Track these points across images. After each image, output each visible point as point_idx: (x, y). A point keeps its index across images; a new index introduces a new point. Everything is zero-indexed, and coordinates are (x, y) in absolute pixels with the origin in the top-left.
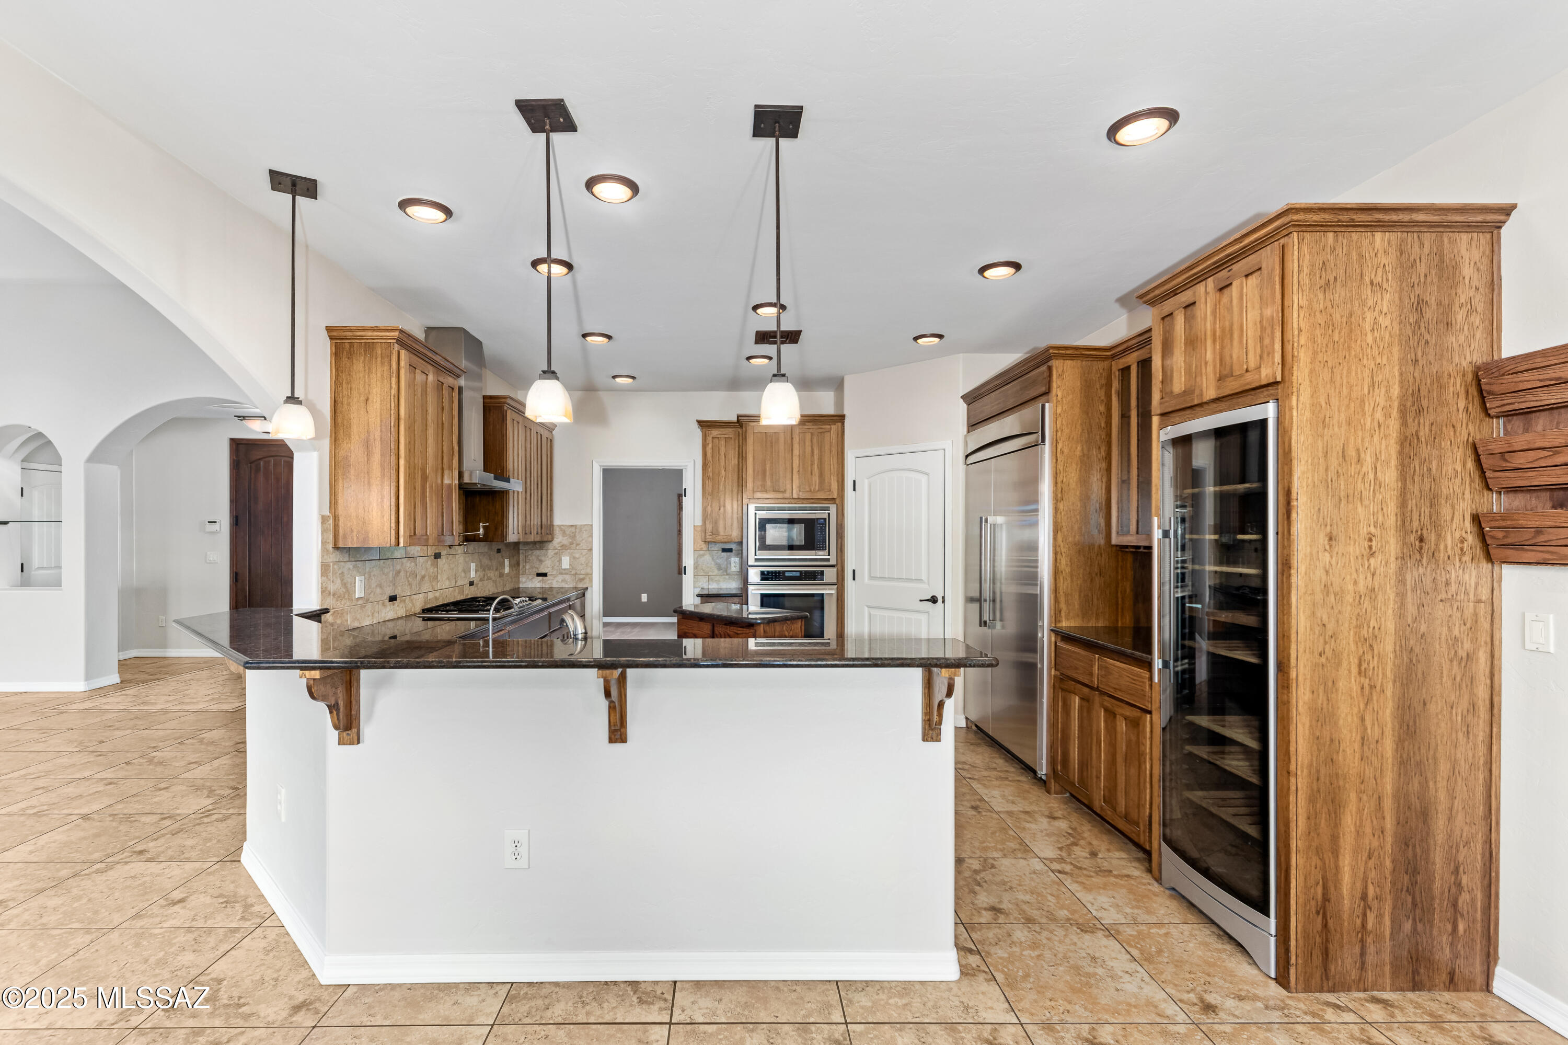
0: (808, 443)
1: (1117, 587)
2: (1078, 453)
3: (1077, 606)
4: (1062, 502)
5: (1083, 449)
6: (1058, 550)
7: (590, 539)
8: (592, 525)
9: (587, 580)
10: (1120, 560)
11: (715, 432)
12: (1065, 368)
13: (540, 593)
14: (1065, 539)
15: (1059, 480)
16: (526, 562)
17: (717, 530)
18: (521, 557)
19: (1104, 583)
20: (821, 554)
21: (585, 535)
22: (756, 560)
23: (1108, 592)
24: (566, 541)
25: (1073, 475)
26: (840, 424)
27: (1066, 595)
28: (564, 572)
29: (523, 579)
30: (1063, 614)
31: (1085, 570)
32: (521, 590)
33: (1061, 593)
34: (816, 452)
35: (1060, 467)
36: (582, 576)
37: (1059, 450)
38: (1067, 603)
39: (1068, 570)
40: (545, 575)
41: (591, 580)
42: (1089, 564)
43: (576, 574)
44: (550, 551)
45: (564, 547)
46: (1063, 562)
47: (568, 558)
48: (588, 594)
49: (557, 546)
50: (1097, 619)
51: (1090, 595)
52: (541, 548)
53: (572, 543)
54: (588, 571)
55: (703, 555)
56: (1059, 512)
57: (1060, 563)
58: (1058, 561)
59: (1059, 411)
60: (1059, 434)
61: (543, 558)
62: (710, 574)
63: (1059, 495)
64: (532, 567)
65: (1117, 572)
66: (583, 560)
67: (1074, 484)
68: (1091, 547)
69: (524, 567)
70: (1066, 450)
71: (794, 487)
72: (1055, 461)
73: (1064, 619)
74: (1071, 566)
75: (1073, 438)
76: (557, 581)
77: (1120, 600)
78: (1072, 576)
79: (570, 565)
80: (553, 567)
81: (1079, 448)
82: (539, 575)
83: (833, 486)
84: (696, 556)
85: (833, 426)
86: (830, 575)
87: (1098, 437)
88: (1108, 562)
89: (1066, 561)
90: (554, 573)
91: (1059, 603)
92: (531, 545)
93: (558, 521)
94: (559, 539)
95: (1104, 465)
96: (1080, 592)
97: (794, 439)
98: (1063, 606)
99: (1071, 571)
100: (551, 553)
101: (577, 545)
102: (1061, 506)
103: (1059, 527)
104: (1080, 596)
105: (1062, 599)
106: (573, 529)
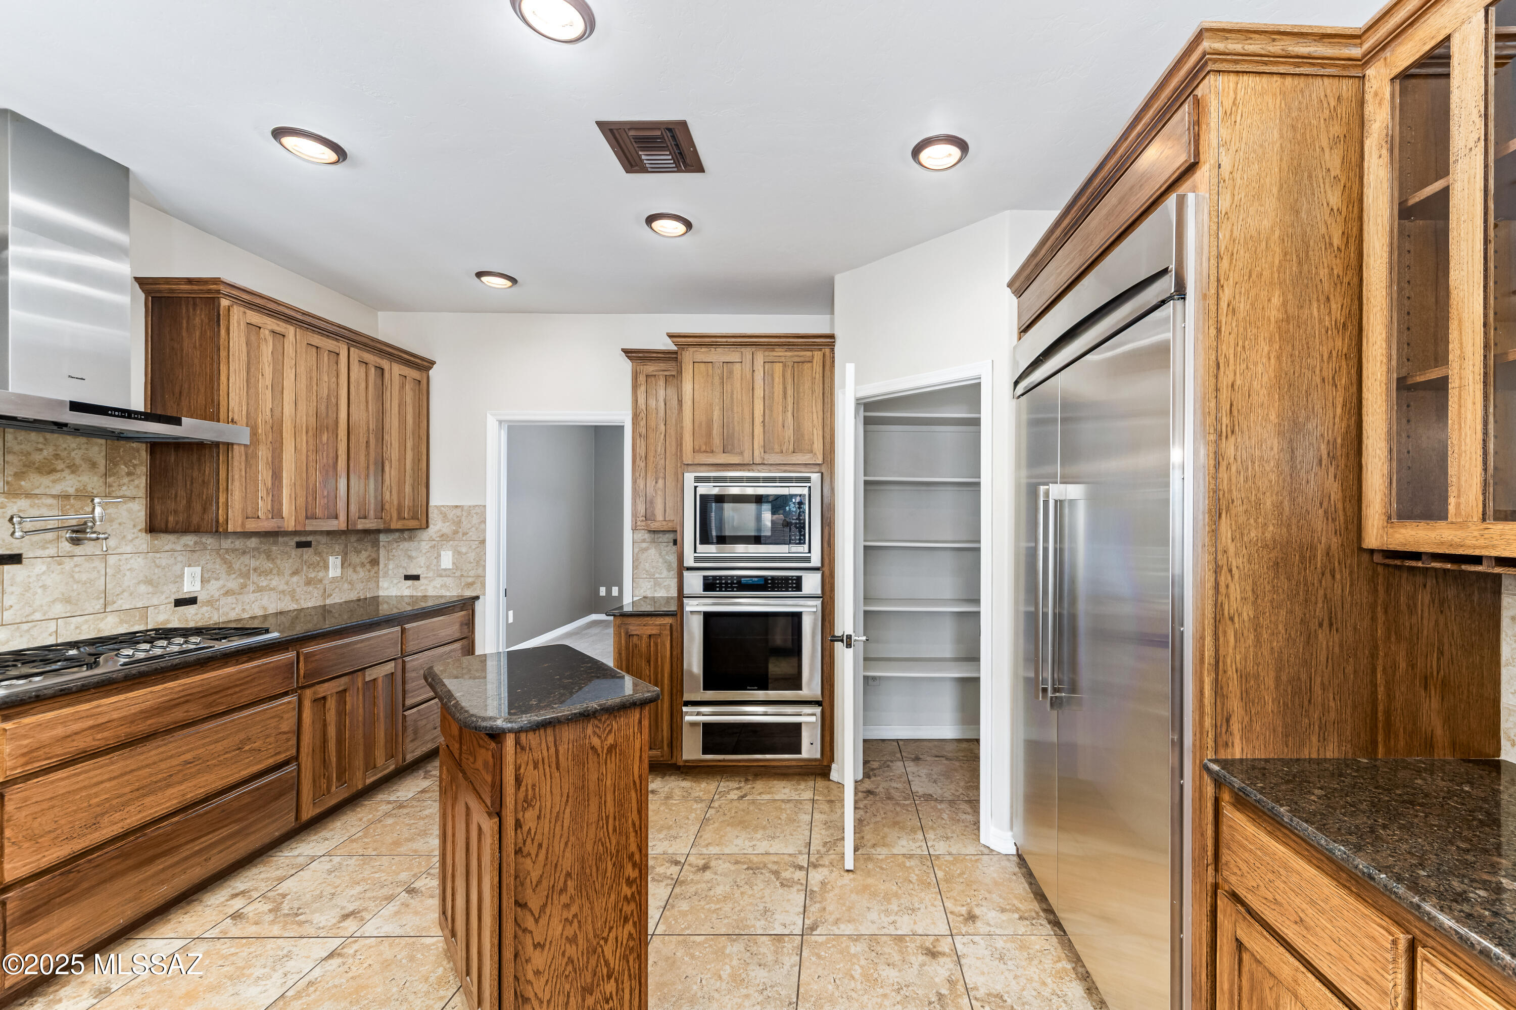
0: (778, 379)
1: (1373, 656)
2: (1274, 313)
3: (1270, 707)
4: (1232, 440)
5: (1285, 304)
6: (1222, 561)
7: (483, 526)
8: (485, 506)
9: (478, 585)
10: (1381, 589)
11: (651, 368)
12: (1241, 94)
13: (409, 604)
14: (1239, 533)
15: (1225, 381)
16: (389, 559)
17: (653, 515)
18: (382, 552)
19: (1341, 646)
20: (800, 550)
21: (475, 520)
22: (697, 560)
23: (1350, 669)
24: (447, 528)
25: (1260, 368)
26: (827, 351)
27: (1244, 677)
28: (444, 573)
29: (384, 583)
30: (1235, 727)
31: (1291, 612)
32: (380, 599)
33: (1231, 672)
34: (790, 392)
35: (1227, 349)
36: (470, 580)
37: (1224, 305)
38: (1245, 697)
39: (1247, 612)
40: (416, 578)
41: (483, 585)
42: (1302, 597)
43: (462, 576)
44: (423, 543)
45: (444, 537)
46: (1235, 591)
47: (450, 553)
48: (478, 605)
49: (434, 536)
50: (1323, 739)
51: (1304, 677)
52: (411, 539)
53: (456, 532)
54: (480, 571)
55: (646, 549)
56: (1224, 465)
57: (1227, 595)
58: (1223, 589)
59: (1225, 205)
60: (1225, 264)
61: (414, 554)
62: (657, 576)
63: (1225, 420)
64: (397, 567)
65: (1374, 619)
66: (472, 556)
67: (1264, 391)
68: (1307, 552)
69: (386, 565)
70: (1242, 307)
71: (756, 446)
72: (1213, 332)
73: (1237, 741)
74: (1254, 603)
75: (1261, 275)
76: (435, 587)
77: (1381, 690)
78: (1257, 628)
79: (453, 563)
80: (428, 567)
81: (1276, 301)
82: (407, 578)
83: (815, 446)
84: (636, 550)
85: (816, 353)
86: (812, 583)
87: (1323, 273)
88: (1351, 593)
89: (1243, 591)
90: (431, 574)
91: (1224, 697)
92: (397, 534)
93: (436, 500)
94: (437, 526)
95: (1339, 343)
96: (1279, 670)
97: (756, 373)
98: (1235, 704)
99: (1256, 617)
100: (425, 546)
101: (465, 534)
102: (1229, 447)
103: (1224, 504)
104: (1278, 679)
105: (1233, 687)
106: (458, 512)
